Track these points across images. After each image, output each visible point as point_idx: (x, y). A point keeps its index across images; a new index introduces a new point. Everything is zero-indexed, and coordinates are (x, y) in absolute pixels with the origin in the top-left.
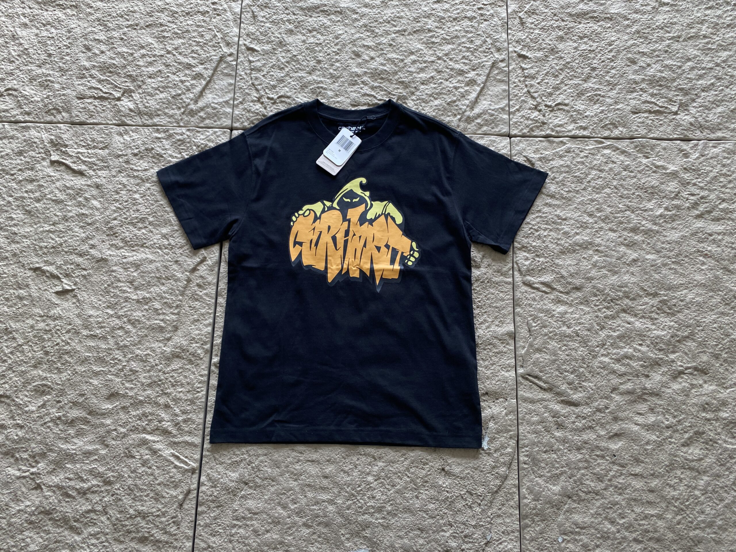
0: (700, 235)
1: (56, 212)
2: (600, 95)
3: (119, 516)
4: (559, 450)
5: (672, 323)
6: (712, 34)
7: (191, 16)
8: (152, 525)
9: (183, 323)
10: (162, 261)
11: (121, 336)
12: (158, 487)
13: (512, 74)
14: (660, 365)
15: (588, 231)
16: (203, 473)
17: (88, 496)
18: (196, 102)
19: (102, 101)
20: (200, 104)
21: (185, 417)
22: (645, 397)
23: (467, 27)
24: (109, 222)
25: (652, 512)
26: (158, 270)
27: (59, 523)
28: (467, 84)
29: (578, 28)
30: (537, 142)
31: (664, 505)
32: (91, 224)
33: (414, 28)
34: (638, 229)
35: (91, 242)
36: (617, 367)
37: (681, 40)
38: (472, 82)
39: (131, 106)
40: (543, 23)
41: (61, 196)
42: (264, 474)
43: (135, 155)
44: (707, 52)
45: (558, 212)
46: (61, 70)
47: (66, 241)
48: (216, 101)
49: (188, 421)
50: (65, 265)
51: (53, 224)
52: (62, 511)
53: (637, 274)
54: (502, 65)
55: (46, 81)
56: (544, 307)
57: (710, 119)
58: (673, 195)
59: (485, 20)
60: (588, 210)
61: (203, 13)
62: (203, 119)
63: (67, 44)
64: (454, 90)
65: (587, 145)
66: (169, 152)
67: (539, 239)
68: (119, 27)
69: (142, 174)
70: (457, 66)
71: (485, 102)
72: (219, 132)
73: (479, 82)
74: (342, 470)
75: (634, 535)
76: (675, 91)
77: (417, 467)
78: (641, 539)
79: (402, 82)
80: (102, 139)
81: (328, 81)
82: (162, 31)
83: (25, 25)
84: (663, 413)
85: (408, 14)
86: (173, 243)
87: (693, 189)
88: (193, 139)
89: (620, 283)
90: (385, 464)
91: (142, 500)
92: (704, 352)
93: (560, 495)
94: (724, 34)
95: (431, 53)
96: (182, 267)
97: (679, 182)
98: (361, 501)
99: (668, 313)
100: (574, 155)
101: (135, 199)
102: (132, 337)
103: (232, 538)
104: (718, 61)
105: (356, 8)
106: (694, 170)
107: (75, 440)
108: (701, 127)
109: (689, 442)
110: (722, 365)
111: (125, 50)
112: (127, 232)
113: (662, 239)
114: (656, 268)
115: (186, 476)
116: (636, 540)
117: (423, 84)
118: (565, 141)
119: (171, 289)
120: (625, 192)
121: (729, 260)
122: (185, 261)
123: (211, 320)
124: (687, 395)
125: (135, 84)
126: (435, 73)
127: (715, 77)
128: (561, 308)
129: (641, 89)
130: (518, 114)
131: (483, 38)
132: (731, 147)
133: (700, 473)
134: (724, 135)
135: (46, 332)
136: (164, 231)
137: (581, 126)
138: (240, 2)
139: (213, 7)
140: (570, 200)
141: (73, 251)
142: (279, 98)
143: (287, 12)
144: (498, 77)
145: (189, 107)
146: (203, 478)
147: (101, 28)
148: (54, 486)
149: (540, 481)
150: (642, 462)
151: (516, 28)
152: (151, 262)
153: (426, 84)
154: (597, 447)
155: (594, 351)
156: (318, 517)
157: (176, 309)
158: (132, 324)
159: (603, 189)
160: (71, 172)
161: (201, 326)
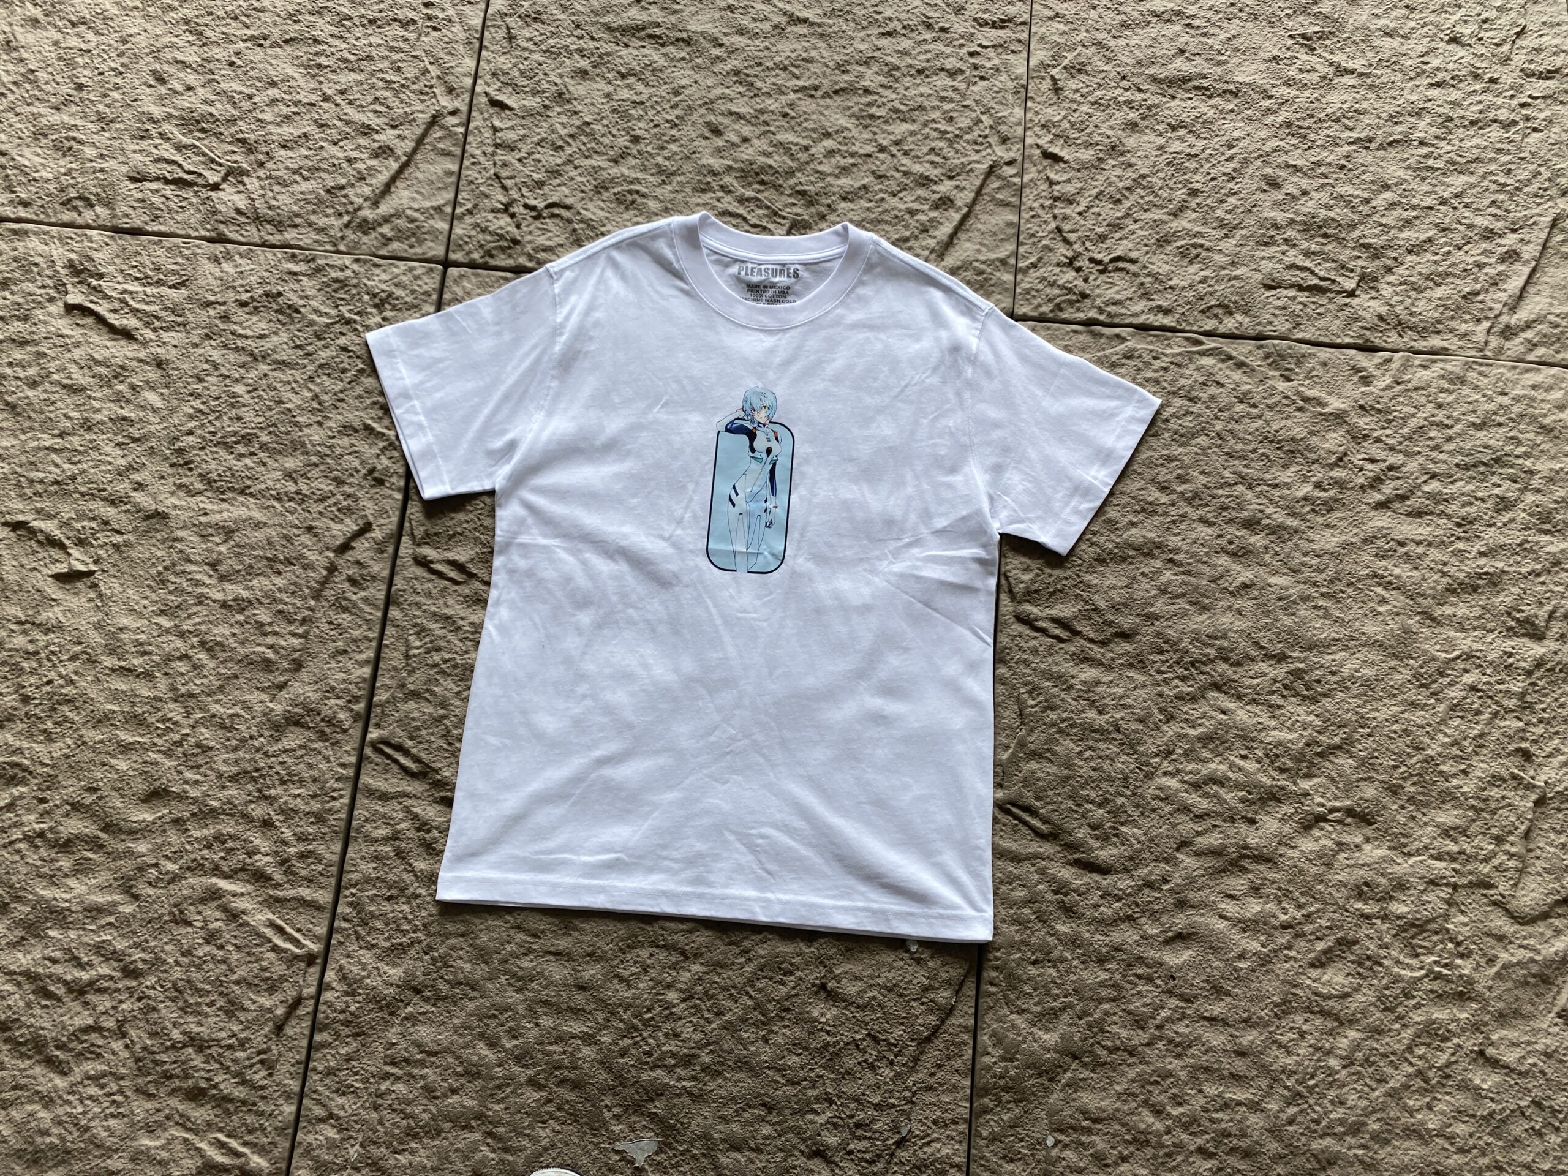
0: (1380, 542)
1: (68, 409)
2: (1202, 246)
3: (148, 1042)
4: (1063, 960)
5: (1311, 718)
6: (1437, 137)
7: (379, 27)
8: (217, 1066)
9: (313, 656)
10: (280, 525)
11: (182, 674)
12: (236, 988)
13: (1027, 191)
14: (1279, 800)
15: (1156, 520)
16: (331, 965)
17: (90, 997)
18: (376, 204)
19: (180, 189)
20: (384, 209)
21: (301, 847)
22: (1245, 863)
23: (945, 90)
24: (177, 439)
25: (1241, 1095)
26: (269, 543)
27: (24, 1050)
28: (936, 206)
29: (1169, 109)
30: (1068, 333)
31: (1264, 1084)
32: (138, 440)
33: (836, 83)
34: (1258, 522)
35: (137, 477)
36: (1192, 798)
37: (1373, 146)
38: (944, 203)
39: (241, 202)
40: (1099, 93)
41: (82, 378)
42: (455, 974)
43: (243, 304)
44: (1424, 174)
46: (101, 119)
47: (84, 471)
48: (416, 206)
49: (307, 857)
50: (77, 521)
51: (61, 435)
52: (32, 1026)
53: (1249, 615)
54: (1009, 171)
55: (67, 139)
56: (1055, 669)
57: (1419, 310)
58: (1333, 459)
59: (982, 78)
60: (1160, 478)
61: (405, 24)
62: (388, 240)
63: (118, 66)
64: (907, 217)
65: (1169, 345)
66: (313, 303)
68: (228, 39)
69: (254, 345)
70: (917, 168)
71: (968, 245)
72: (419, 268)
73: (959, 203)
74: (616, 976)
75: (1200, 1141)
76: (1353, 248)
77: (771, 979)
78: (1212, 1150)
79: (803, 194)
80: (175, 267)
81: (651, 179)
82: (316, 54)
83: (35, 22)
84: (1276, 897)
85: (825, 54)
86: (305, 490)
87: (1375, 451)
88: (365, 281)
89: (1210, 630)
90: (705, 969)
91: (199, 1014)
92: (1370, 779)
93: (1057, 1052)
94: (1462, 140)
95: (867, 135)
96: (319, 541)
97: (1348, 432)
98: (650, 1041)
99: (1304, 698)
100: (1141, 365)
101: (235, 395)
102: (205, 677)
103: (380, 1101)
104: (1446, 195)
105: (720, 35)
106: (1379, 411)
107: (71, 882)
108: (1401, 326)
109: (1324, 959)
110: (1403, 807)
111: (236, 86)
112: (215, 461)
113: (1305, 546)
114: (1287, 604)
115: (294, 968)
116: (1201, 1151)
117: (844, 199)
118: (1124, 335)
119: (294, 584)
120: (1238, 447)
121: (1434, 598)
122: (328, 529)
123: (371, 654)
124: (1329, 865)
125: (252, 157)
126: (872, 178)
127: (1437, 225)
128: (1090, 673)
129: (1286, 240)
130: (1034, 274)
131: (974, 115)
132: (1457, 370)
133: (1341, 1024)
134: (1445, 344)
135: (29, 655)
136: (290, 463)
137: (1159, 307)
138: (483, 6)
139: (425, 11)
141: (97, 493)
142: (548, 207)
143: (578, 32)
144: (999, 196)
145: (360, 213)
146: (330, 975)
147: (191, 38)
148: (20, 974)
149: (1019, 1021)
150: (1228, 994)
151: (1043, 99)
152: (259, 525)
153: (852, 201)
154: (1140, 960)
155: (1149, 765)
156: (559, 1067)
157: (301, 625)
158: (208, 650)
159: (1194, 436)
160: (106, 330)
161: (349, 665)
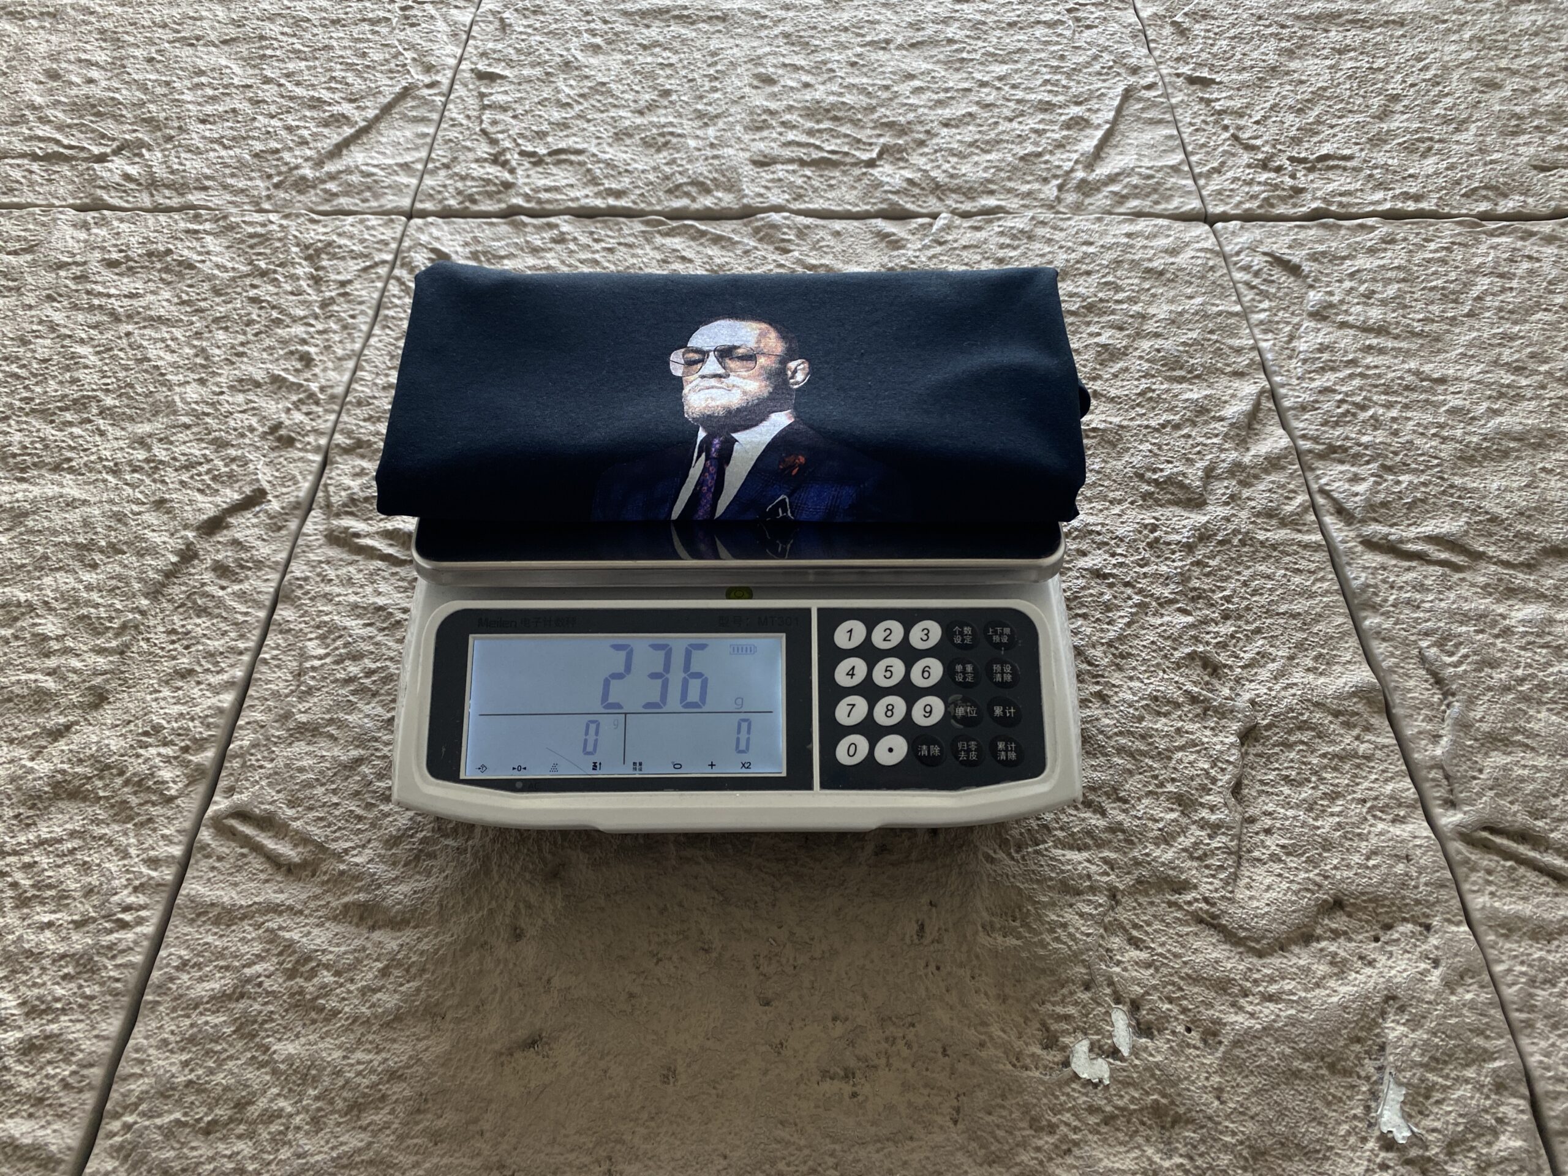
2: (1430, 139)
7: (344, 25)
9: (129, 683)
10: (110, 501)
13: (1179, 110)
15: (1527, 405)
18: (319, 164)
19: (53, 163)
20: (331, 167)
23: (1047, 37)
26: (87, 526)
28: (1067, 126)
29: (1326, 38)
30: (1290, 229)
33: (911, 38)
38: (1078, 123)
39: (134, 171)
40: (1234, 30)
43: (112, 264)
45: (1413, 365)
48: (375, 163)
54: (1151, 93)
56: (1466, 607)
59: (1090, 26)
61: (376, 22)
62: (332, 196)
65: (1438, 229)
66: (216, 259)
67: (1376, 429)
68: (152, 42)
69: (118, 304)
70: (1033, 97)
71: (1121, 156)
72: (375, 220)
73: (1097, 122)
79: (890, 125)
80: (23, 234)
81: (689, 123)
82: (261, 48)
85: (892, 17)
86: (162, 457)
88: (296, 234)
95: (960, 76)
96: (174, 518)
100: (1411, 247)
101: (74, 357)
105: (762, 10)
111: (152, 76)
117: (946, 125)
118: (1369, 224)
123: (239, 673)
125: (158, 133)
126: (977, 108)
128: (1529, 610)
129: (1537, 128)
130: (1220, 177)
131: (1090, 53)
136: (145, 428)
137: (1405, 194)
140: (1437, 340)
142: (552, 153)
143: (588, 18)
144: (1147, 115)
145: (297, 173)
151: (1168, 40)
152: (73, 504)
153: (956, 126)
161: (196, 692)
